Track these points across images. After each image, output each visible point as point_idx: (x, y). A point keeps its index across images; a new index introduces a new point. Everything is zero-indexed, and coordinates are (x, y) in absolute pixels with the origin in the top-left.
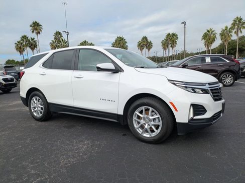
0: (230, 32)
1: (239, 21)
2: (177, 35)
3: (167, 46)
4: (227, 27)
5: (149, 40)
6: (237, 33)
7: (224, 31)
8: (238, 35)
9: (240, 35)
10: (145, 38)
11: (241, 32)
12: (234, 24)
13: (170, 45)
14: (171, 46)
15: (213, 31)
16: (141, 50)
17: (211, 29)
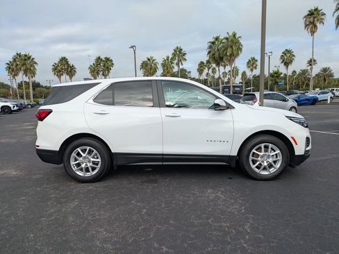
0: (172, 63)
1: (179, 52)
2: (111, 61)
3: (98, 73)
4: (168, 57)
5: (71, 63)
6: (178, 64)
7: (165, 61)
8: (179, 66)
9: (181, 67)
10: (64, 60)
11: (182, 64)
12: (174, 55)
13: (101, 73)
14: (103, 75)
15: (154, 60)
16: (59, 77)
17: (152, 58)
